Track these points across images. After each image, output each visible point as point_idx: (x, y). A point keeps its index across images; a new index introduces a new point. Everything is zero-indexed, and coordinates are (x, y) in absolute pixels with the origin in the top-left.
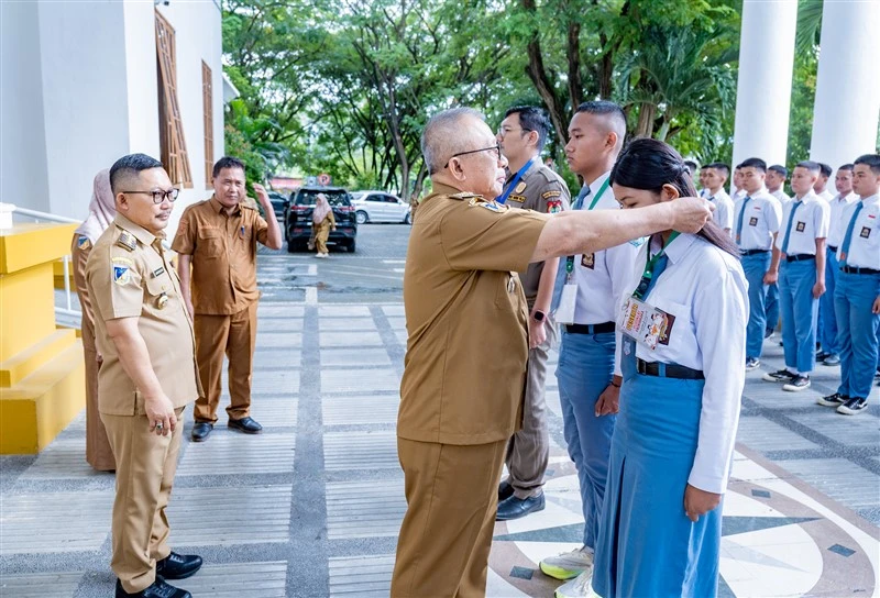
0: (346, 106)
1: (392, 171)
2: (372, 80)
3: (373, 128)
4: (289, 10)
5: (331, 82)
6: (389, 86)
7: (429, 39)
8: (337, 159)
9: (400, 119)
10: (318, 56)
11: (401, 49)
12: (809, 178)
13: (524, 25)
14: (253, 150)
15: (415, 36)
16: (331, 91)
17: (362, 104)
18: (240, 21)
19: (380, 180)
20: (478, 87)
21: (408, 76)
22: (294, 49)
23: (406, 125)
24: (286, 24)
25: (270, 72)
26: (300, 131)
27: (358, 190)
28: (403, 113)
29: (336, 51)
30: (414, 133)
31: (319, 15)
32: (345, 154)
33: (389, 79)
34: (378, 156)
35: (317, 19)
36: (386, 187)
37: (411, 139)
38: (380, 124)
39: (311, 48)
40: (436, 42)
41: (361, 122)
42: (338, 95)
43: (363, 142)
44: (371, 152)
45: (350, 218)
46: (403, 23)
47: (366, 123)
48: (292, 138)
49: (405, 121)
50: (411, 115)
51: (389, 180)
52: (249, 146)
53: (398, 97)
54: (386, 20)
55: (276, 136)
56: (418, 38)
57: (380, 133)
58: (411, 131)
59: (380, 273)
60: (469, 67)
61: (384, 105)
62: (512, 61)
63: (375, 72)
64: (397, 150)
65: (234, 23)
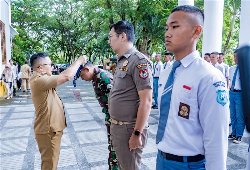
0: (55, 38)
1: (70, 58)
2: (63, 31)
3: (64, 45)
4: (36, 9)
5: (50, 31)
6: (68, 33)
7: (80, 19)
8: (52, 54)
9: (72, 42)
10: (45, 23)
11: (71, 22)
12: (216, 58)
13: (108, 13)
14: (22, 51)
15: (75, 18)
16: (50, 34)
17: (60, 38)
18: (19, 12)
19: (66, 60)
20: (94, 33)
21: (74, 30)
22: (38, 21)
23: (74, 44)
24: (35, 13)
25: (30, 28)
26: (41, 46)
27: (59, 64)
28: (72, 40)
29: (51, 21)
30: (76, 47)
31: (45, 11)
32: (55, 53)
33: (68, 30)
34: (65, 53)
35: (45, 12)
36: (68, 63)
37: (75, 48)
38: (66, 44)
39: (43, 21)
40: (82, 20)
41: (60, 43)
42: (53, 35)
43: (61, 49)
44: (63, 52)
45: (55, 72)
46: (71, 14)
47: (62, 44)
48: (39, 48)
49: (73, 43)
50: (75, 41)
51: (69, 60)
52: (20, 50)
53: (71, 36)
54: (66, 13)
55: (33, 47)
56: (76, 18)
57: (66, 47)
58: (75, 46)
59: (65, 91)
60: (92, 27)
61: (67, 38)
62: (105, 25)
63: (63, 28)
64: (71, 52)
65: (17, 12)
